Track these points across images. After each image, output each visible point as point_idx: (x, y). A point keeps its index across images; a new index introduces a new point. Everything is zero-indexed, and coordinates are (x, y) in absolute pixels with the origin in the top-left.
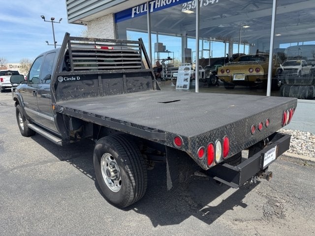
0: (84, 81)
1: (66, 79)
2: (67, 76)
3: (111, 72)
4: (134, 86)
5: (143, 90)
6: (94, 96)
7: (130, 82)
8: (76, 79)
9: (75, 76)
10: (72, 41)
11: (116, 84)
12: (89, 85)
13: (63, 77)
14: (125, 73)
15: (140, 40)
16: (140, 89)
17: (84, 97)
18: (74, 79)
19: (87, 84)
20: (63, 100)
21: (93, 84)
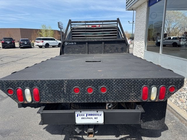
0: (78, 45)
1: (69, 43)
2: (69, 42)
3: (93, 41)
4: (111, 49)
5: (118, 52)
6: (83, 53)
7: (107, 47)
8: (74, 43)
9: (73, 42)
10: (72, 24)
11: (97, 48)
12: (81, 47)
13: (67, 42)
14: (103, 41)
15: (118, 19)
16: (115, 51)
17: (77, 53)
18: (73, 44)
19: (80, 47)
20: (67, 54)
21: (83, 47)
